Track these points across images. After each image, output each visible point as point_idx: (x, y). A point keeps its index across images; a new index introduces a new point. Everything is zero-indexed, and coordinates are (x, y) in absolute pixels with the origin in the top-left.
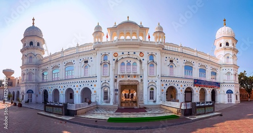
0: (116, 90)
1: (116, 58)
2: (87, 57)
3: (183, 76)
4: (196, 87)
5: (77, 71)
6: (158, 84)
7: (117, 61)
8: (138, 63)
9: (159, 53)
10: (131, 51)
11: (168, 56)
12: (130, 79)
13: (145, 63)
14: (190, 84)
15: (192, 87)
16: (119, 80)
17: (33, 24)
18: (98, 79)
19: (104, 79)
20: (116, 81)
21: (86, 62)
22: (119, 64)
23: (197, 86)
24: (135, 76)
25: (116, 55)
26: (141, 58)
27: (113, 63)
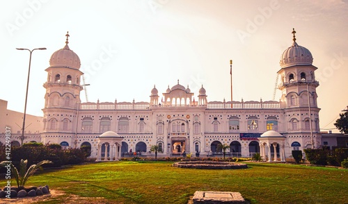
0: (169, 144)
1: (169, 120)
2: (143, 115)
3: (228, 131)
4: (243, 141)
5: (133, 126)
6: (202, 139)
7: (170, 122)
8: (185, 124)
9: (202, 114)
10: (181, 114)
11: (211, 114)
12: (180, 136)
13: (191, 123)
14: (236, 138)
15: (239, 141)
16: (171, 137)
17: (67, 42)
18: (154, 136)
19: (159, 136)
20: (168, 137)
21: (142, 119)
22: (171, 124)
23: (245, 140)
24: (183, 134)
25: (169, 117)
26: (188, 120)
27: (166, 123)
